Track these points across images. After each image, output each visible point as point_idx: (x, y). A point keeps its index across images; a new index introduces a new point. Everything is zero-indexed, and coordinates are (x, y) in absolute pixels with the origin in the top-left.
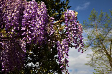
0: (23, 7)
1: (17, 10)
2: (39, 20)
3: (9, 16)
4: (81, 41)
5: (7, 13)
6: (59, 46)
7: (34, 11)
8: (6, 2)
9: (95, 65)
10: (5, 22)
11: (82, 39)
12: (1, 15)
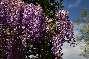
0: (23, 9)
1: (18, 12)
2: (36, 20)
3: (11, 18)
4: (73, 36)
5: (10, 15)
6: (54, 41)
7: (31, 13)
8: (9, 6)
9: (88, 56)
10: (9, 22)
11: (73, 35)
12: (6, 17)
